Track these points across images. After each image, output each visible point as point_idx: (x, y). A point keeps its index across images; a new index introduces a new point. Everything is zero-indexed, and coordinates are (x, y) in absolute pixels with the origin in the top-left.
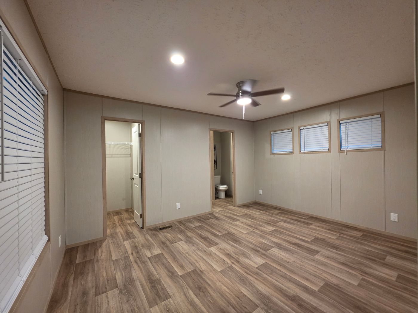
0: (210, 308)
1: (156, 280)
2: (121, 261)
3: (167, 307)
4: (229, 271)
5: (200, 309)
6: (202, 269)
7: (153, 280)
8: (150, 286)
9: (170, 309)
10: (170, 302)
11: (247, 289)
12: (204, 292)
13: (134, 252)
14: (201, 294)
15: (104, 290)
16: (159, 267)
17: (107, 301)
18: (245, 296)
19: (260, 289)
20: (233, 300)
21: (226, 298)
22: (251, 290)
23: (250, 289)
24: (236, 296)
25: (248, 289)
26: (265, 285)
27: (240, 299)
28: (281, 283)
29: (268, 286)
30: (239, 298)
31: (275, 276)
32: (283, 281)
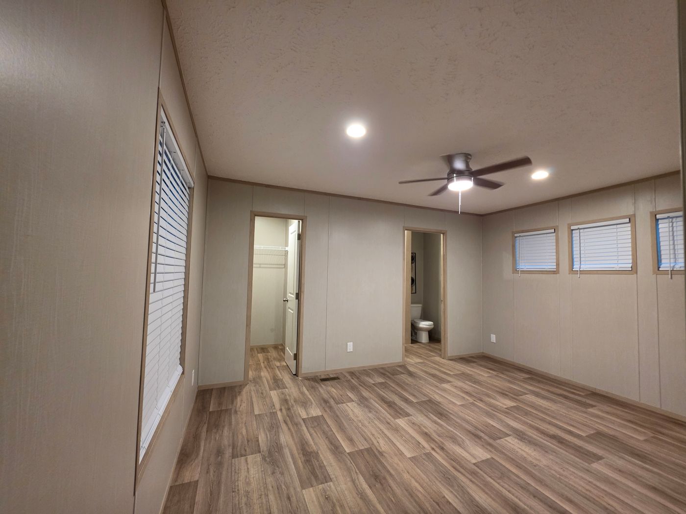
0: (390, 509)
1: (311, 452)
2: (266, 418)
3: (326, 493)
4: (425, 460)
5: (374, 507)
6: (381, 448)
7: (309, 452)
8: (303, 459)
9: (329, 497)
10: (330, 487)
11: (454, 495)
12: (382, 484)
13: (283, 408)
14: (377, 486)
15: (243, 452)
16: (317, 434)
17: (246, 468)
18: (450, 503)
19: (477, 498)
20: (428, 505)
21: (417, 500)
22: (461, 497)
23: (458, 494)
24: (434, 501)
25: (456, 494)
26: (487, 493)
27: (439, 507)
28: (517, 497)
29: (493, 496)
30: (438, 505)
31: (505, 483)
32: (521, 494)
